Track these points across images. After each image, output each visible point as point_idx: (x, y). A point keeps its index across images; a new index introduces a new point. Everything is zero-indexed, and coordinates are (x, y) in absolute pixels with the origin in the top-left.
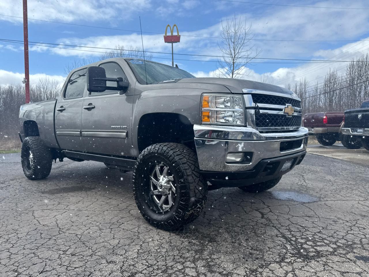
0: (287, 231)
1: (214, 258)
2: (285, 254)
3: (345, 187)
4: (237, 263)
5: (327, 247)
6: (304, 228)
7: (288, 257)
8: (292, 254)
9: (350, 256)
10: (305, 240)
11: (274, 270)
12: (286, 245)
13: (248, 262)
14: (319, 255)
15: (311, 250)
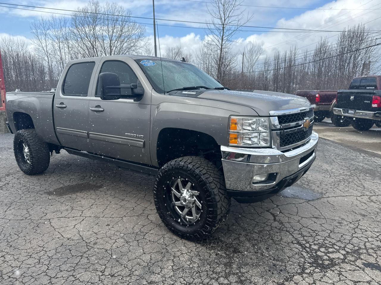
0: (300, 236)
1: (243, 272)
2: (304, 263)
3: (342, 178)
4: (265, 277)
5: (338, 253)
6: (315, 232)
7: (307, 267)
8: (310, 263)
9: (359, 263)
10: (318, 246)
11: (298, 283)
12: (302, 253)
13: (274, 276)
14: (333, 263)
15: (325, 257)
